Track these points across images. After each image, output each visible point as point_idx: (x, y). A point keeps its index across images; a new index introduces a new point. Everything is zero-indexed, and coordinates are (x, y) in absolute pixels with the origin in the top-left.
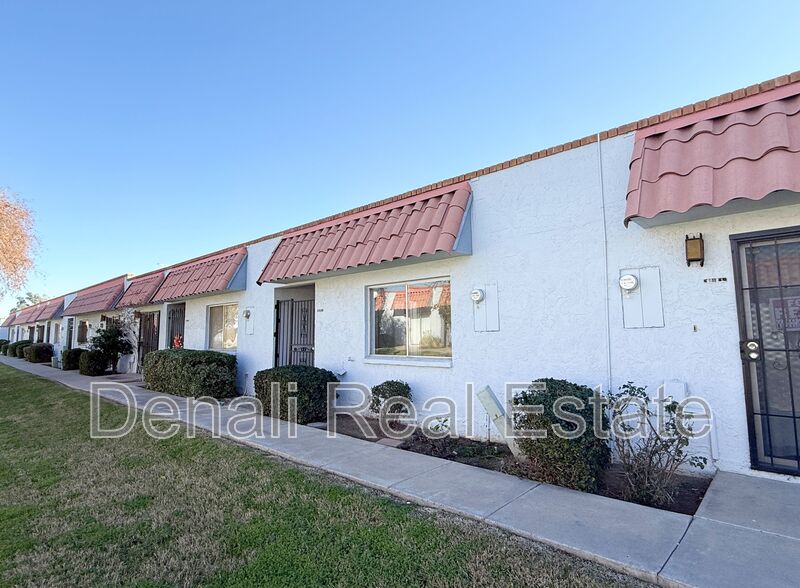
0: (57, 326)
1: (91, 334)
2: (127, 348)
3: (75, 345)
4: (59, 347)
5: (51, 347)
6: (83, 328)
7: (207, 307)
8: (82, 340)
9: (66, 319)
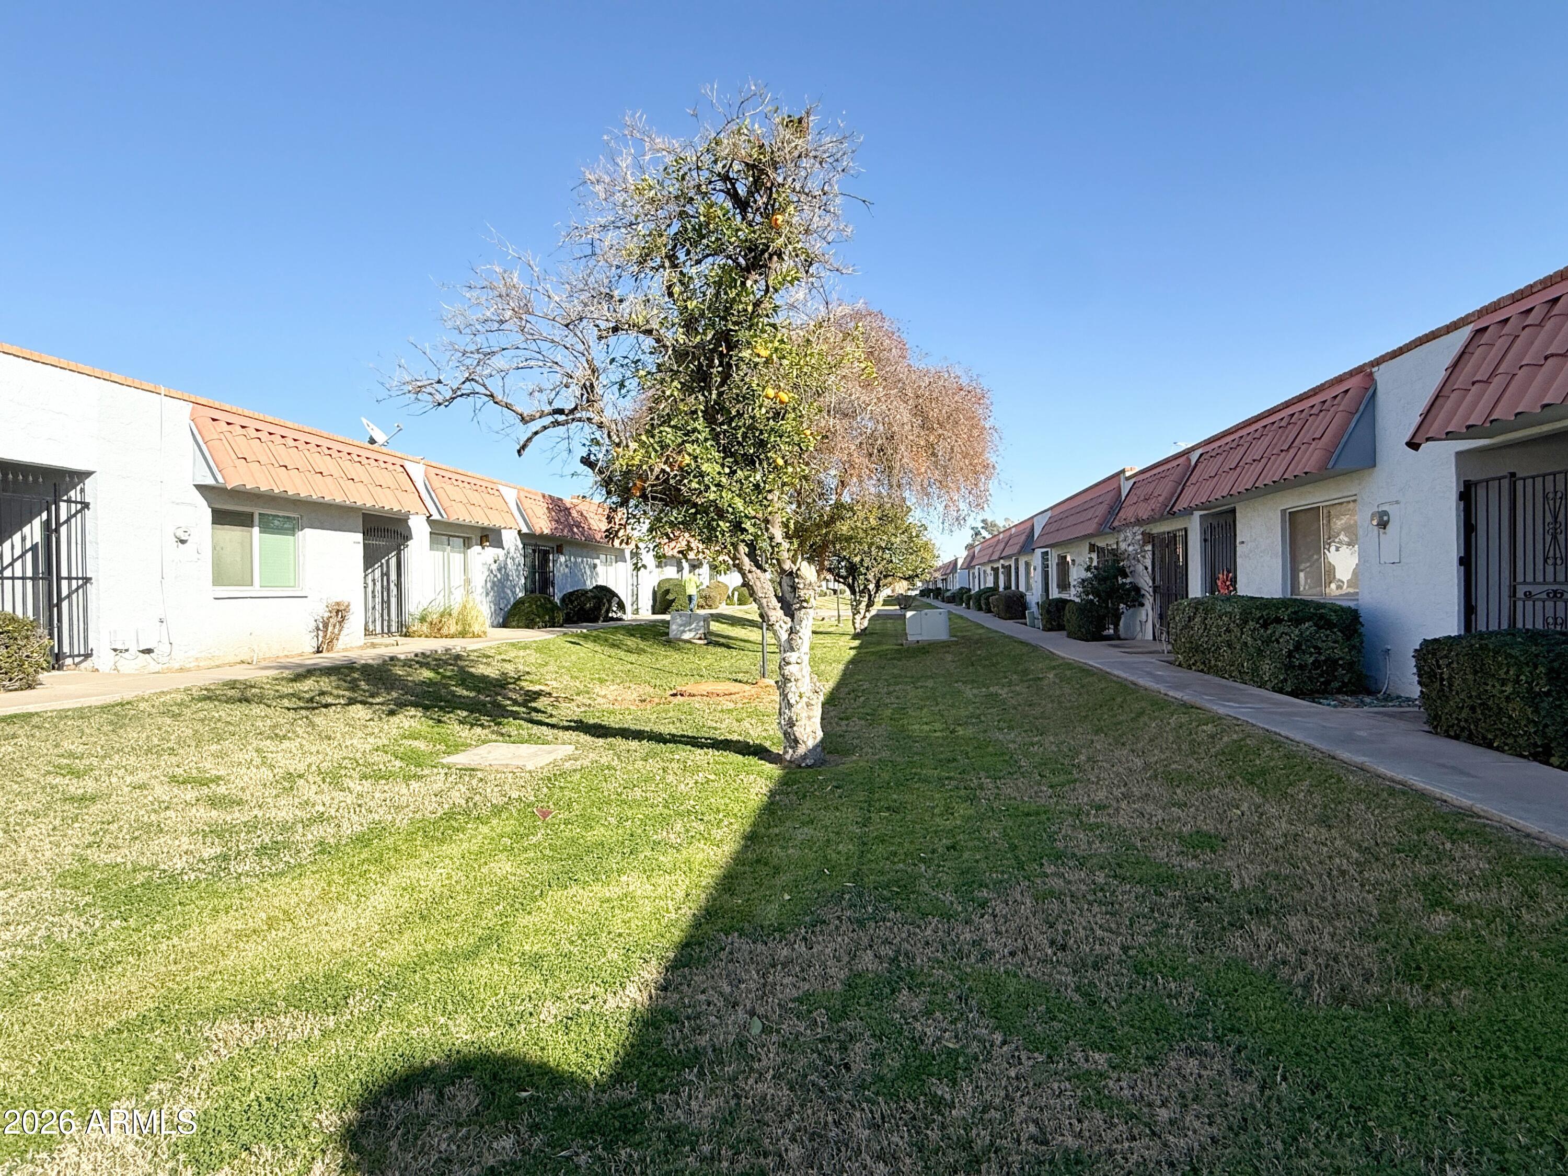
0: (1027, 565)
1: (1077, 574)
2: (1134, 596)
3: (1055, 594)
4: (1034, 597)
5: (1022, 596)
6: (1063, 565)
7: (1284, 511)
8: (1064, 585)
9: (1039, 552)
